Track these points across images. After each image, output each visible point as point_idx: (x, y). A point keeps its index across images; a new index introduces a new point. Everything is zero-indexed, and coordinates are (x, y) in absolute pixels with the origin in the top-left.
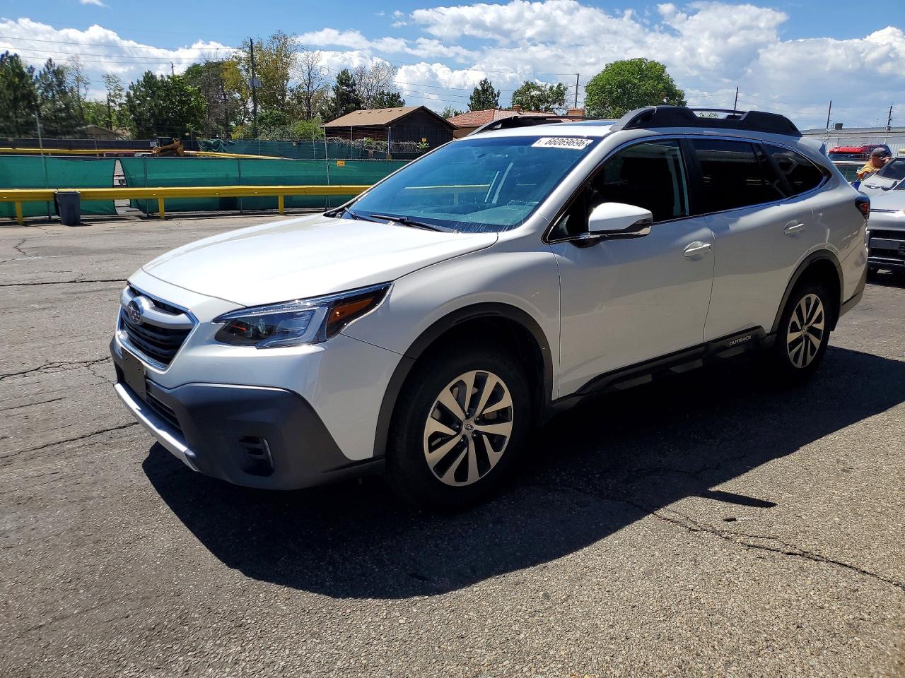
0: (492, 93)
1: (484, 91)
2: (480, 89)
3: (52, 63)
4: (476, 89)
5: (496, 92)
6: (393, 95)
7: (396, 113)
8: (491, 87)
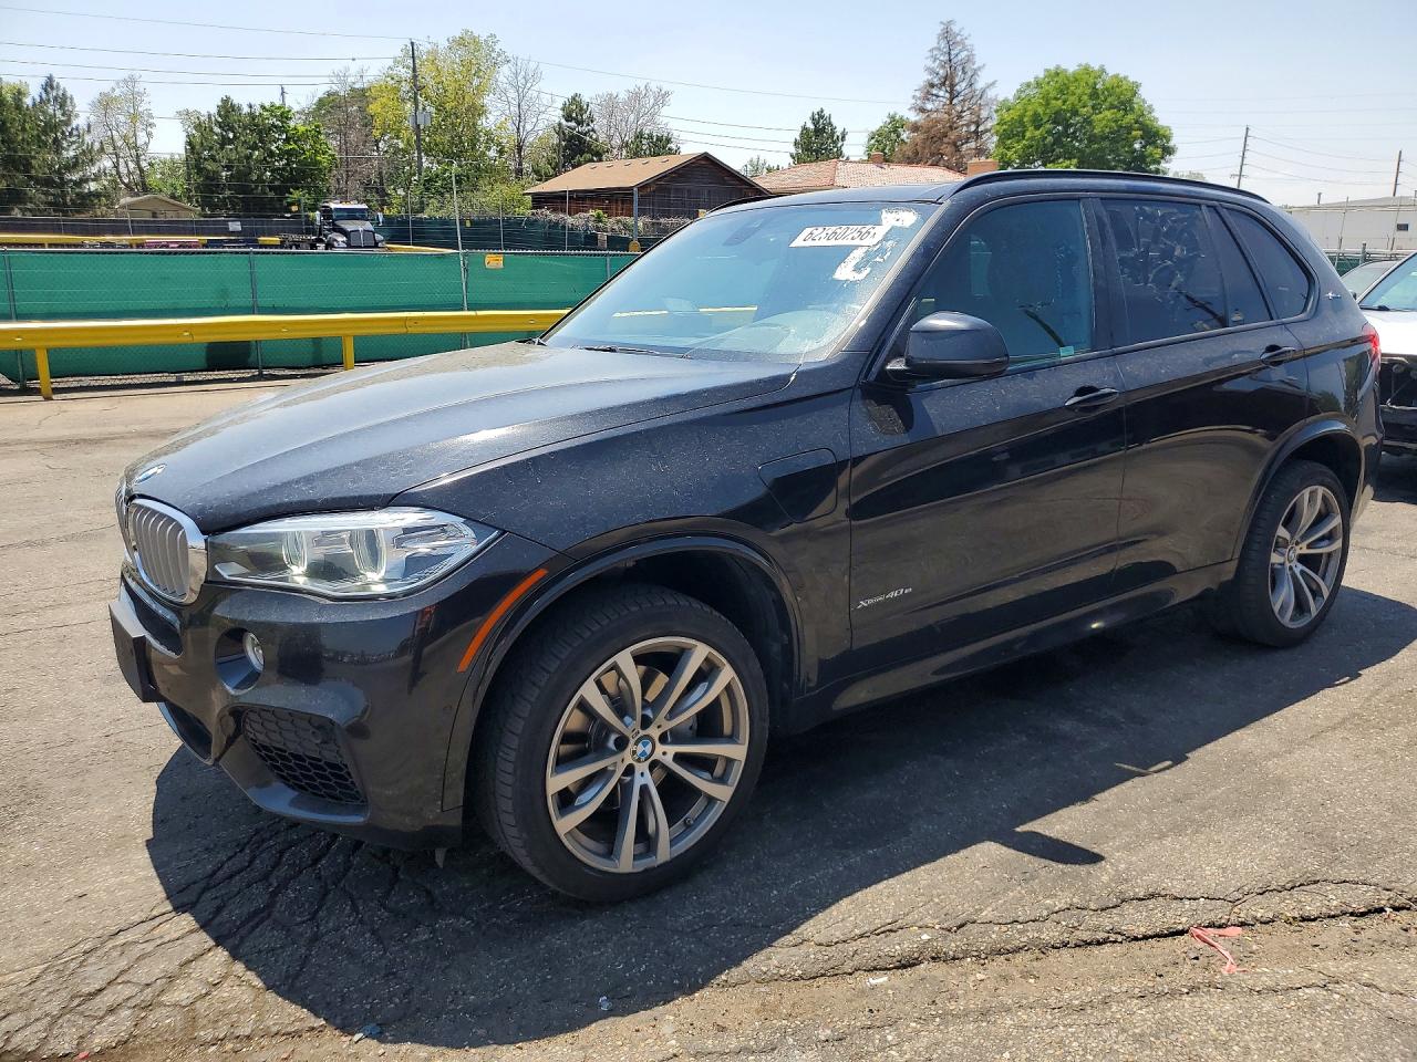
0: (833, 133)
1: (819, 131)
2: (812, 127)
3: (55, 84)
4: (804, 128)
5: (838, 134)
6: (659, 139)
7: (656, 167)
8: (830, 124)
